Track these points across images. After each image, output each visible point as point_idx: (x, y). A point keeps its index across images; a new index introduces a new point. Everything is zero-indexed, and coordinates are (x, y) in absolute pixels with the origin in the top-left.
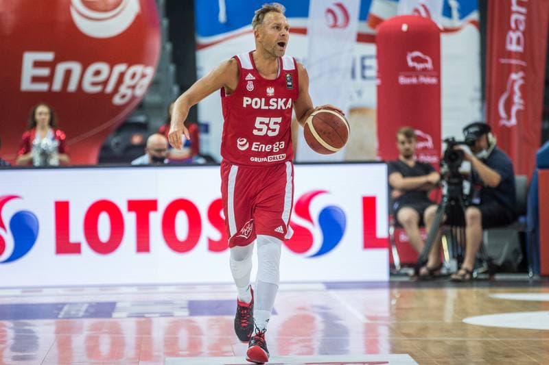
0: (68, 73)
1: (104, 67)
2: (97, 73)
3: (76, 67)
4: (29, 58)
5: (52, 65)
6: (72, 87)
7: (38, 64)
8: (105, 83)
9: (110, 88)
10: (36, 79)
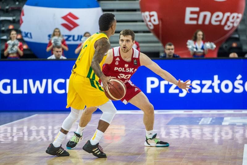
0: (205, 16)
1: (220, 14)
2: (218, 16)
3: (208, 14)
4: (189, 10)
5: (198, 13)
6: (207, 22)
7: (192, 13)
8: (221, 21)
9: (223, 23)
10: (191, 19)
